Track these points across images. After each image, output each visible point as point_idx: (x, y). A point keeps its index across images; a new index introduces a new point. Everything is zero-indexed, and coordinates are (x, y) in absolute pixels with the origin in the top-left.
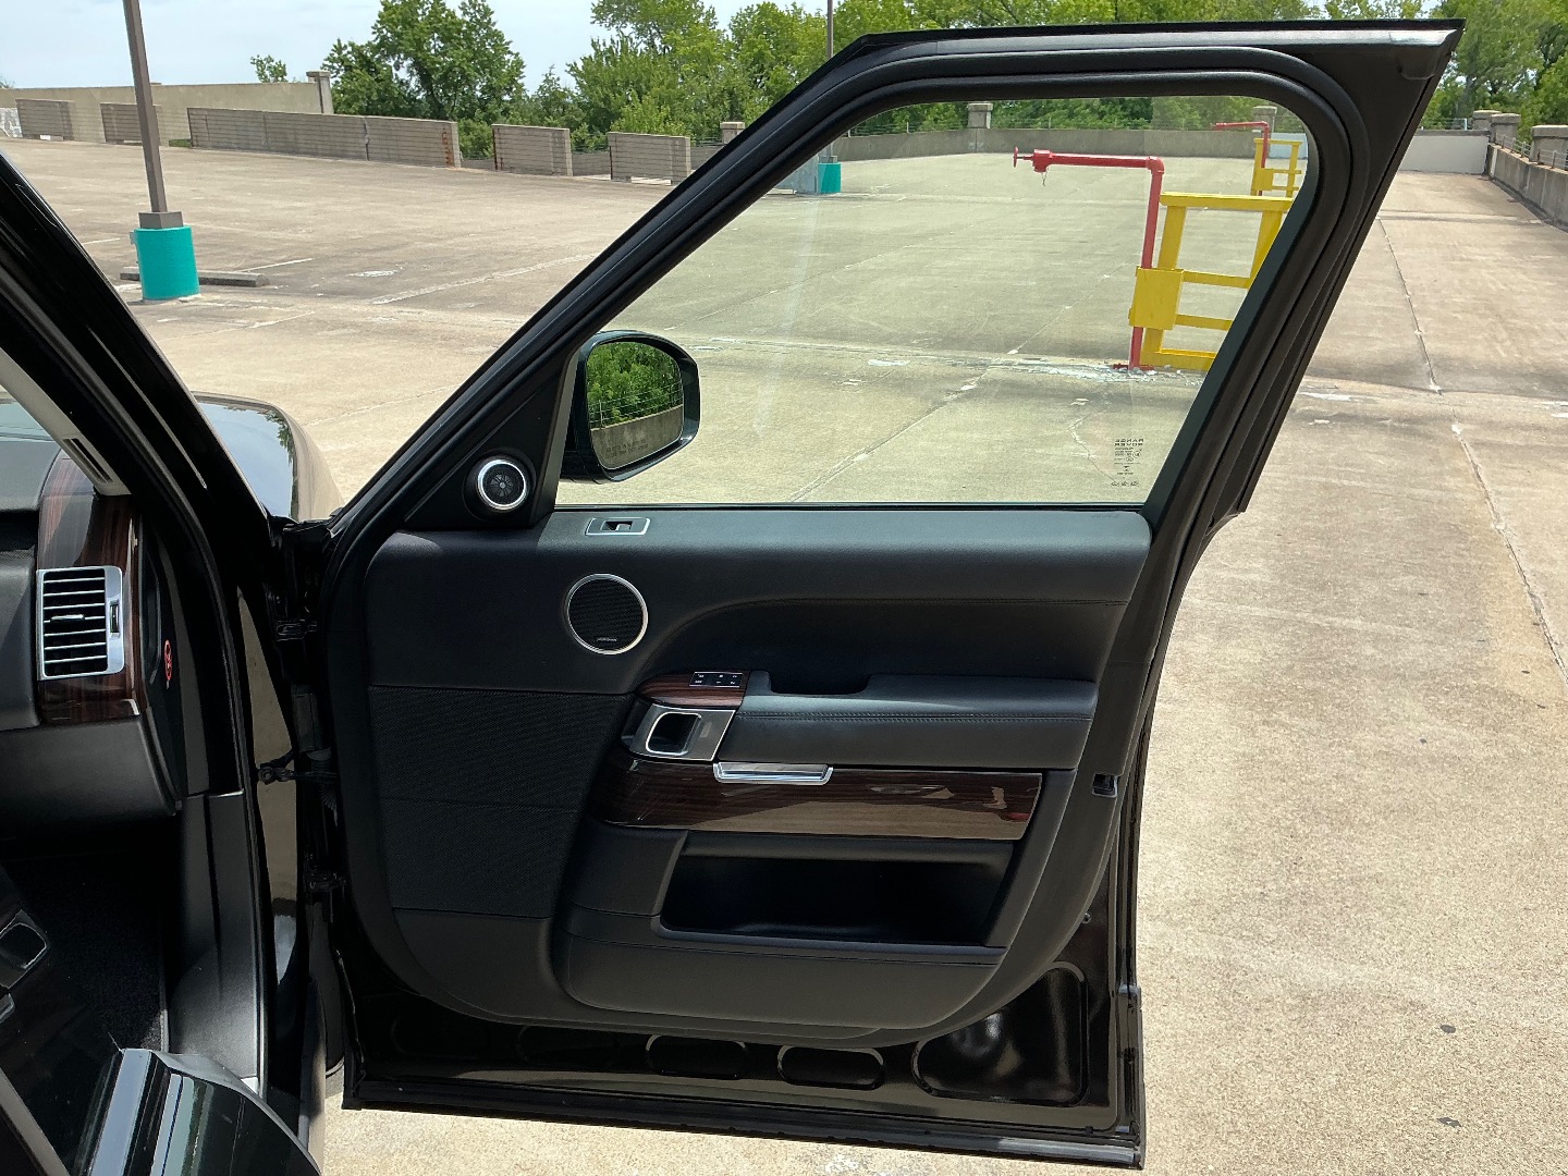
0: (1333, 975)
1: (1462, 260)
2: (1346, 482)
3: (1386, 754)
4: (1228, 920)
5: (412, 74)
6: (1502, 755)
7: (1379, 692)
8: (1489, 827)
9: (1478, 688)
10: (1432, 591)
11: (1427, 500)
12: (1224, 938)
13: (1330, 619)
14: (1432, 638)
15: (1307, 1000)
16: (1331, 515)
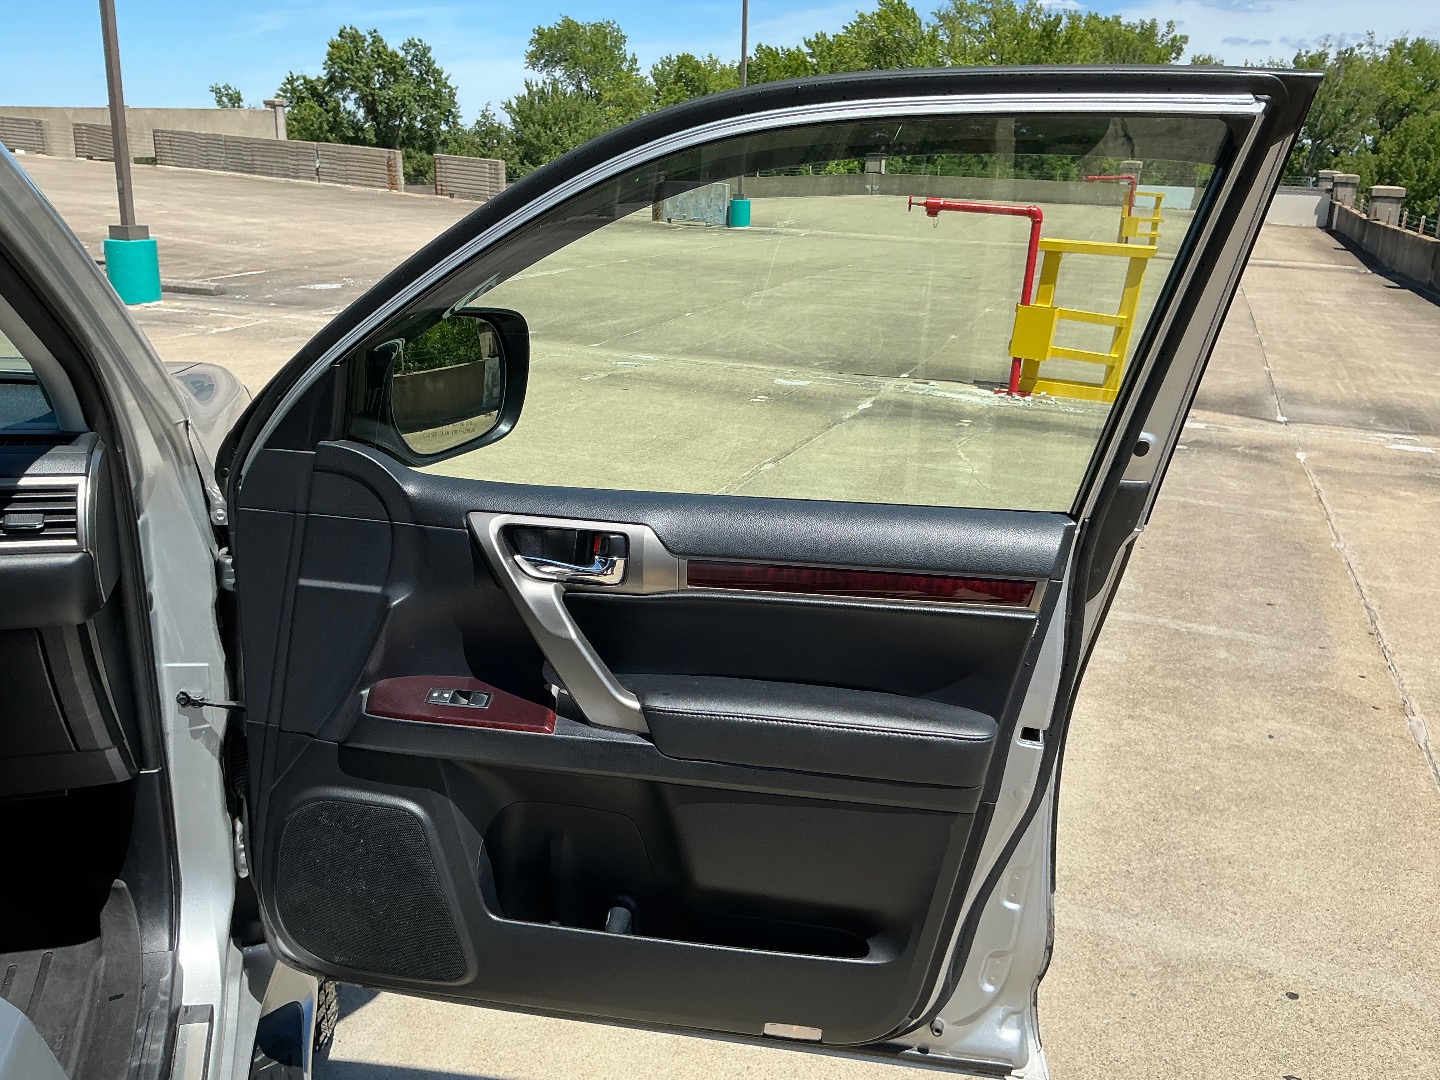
0: (1189, 945)
1: (1307, 303)
2: (1201, 502)
3: (1237, 748)
4: (1097, 894)
5: (359, 107)
6: (1340, 750)
7: (1232, 692)
8: (1330, 815)
9: (1319, 690)
10: (1280, 601)
11: (1276, 520)
12: (1094, 911)
13: (1188, 625)
14: (1279, 644)
15: (1168, 967)
16: (1189, 531)
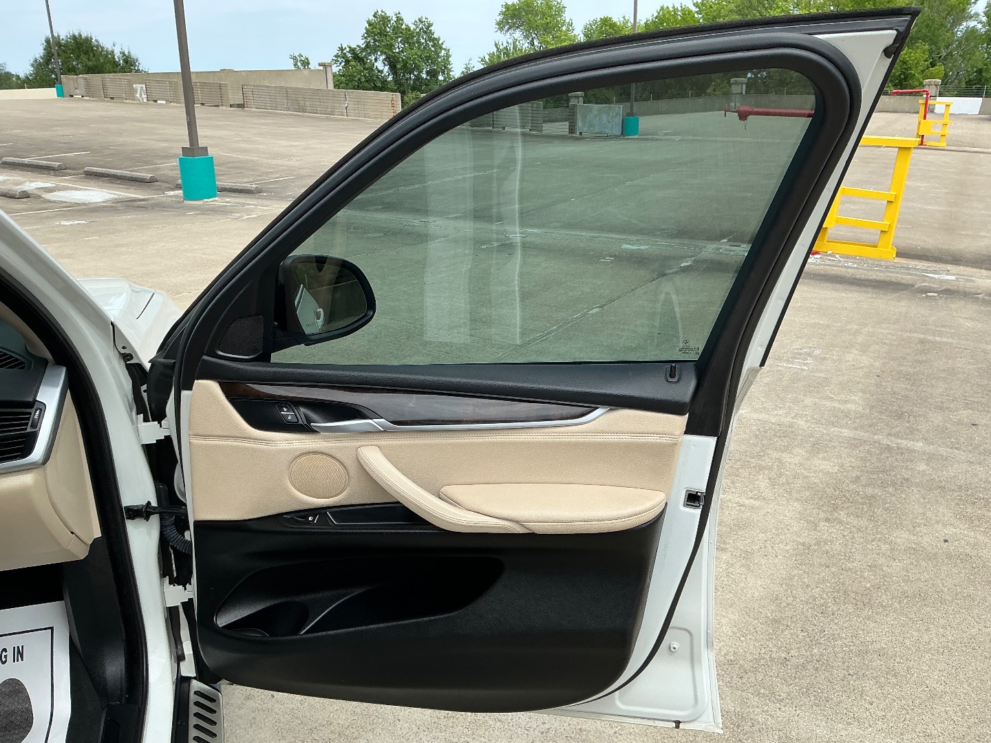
2: (938, 339)
3: (913, 550)
5: (385, 65)
14: (973, 459)
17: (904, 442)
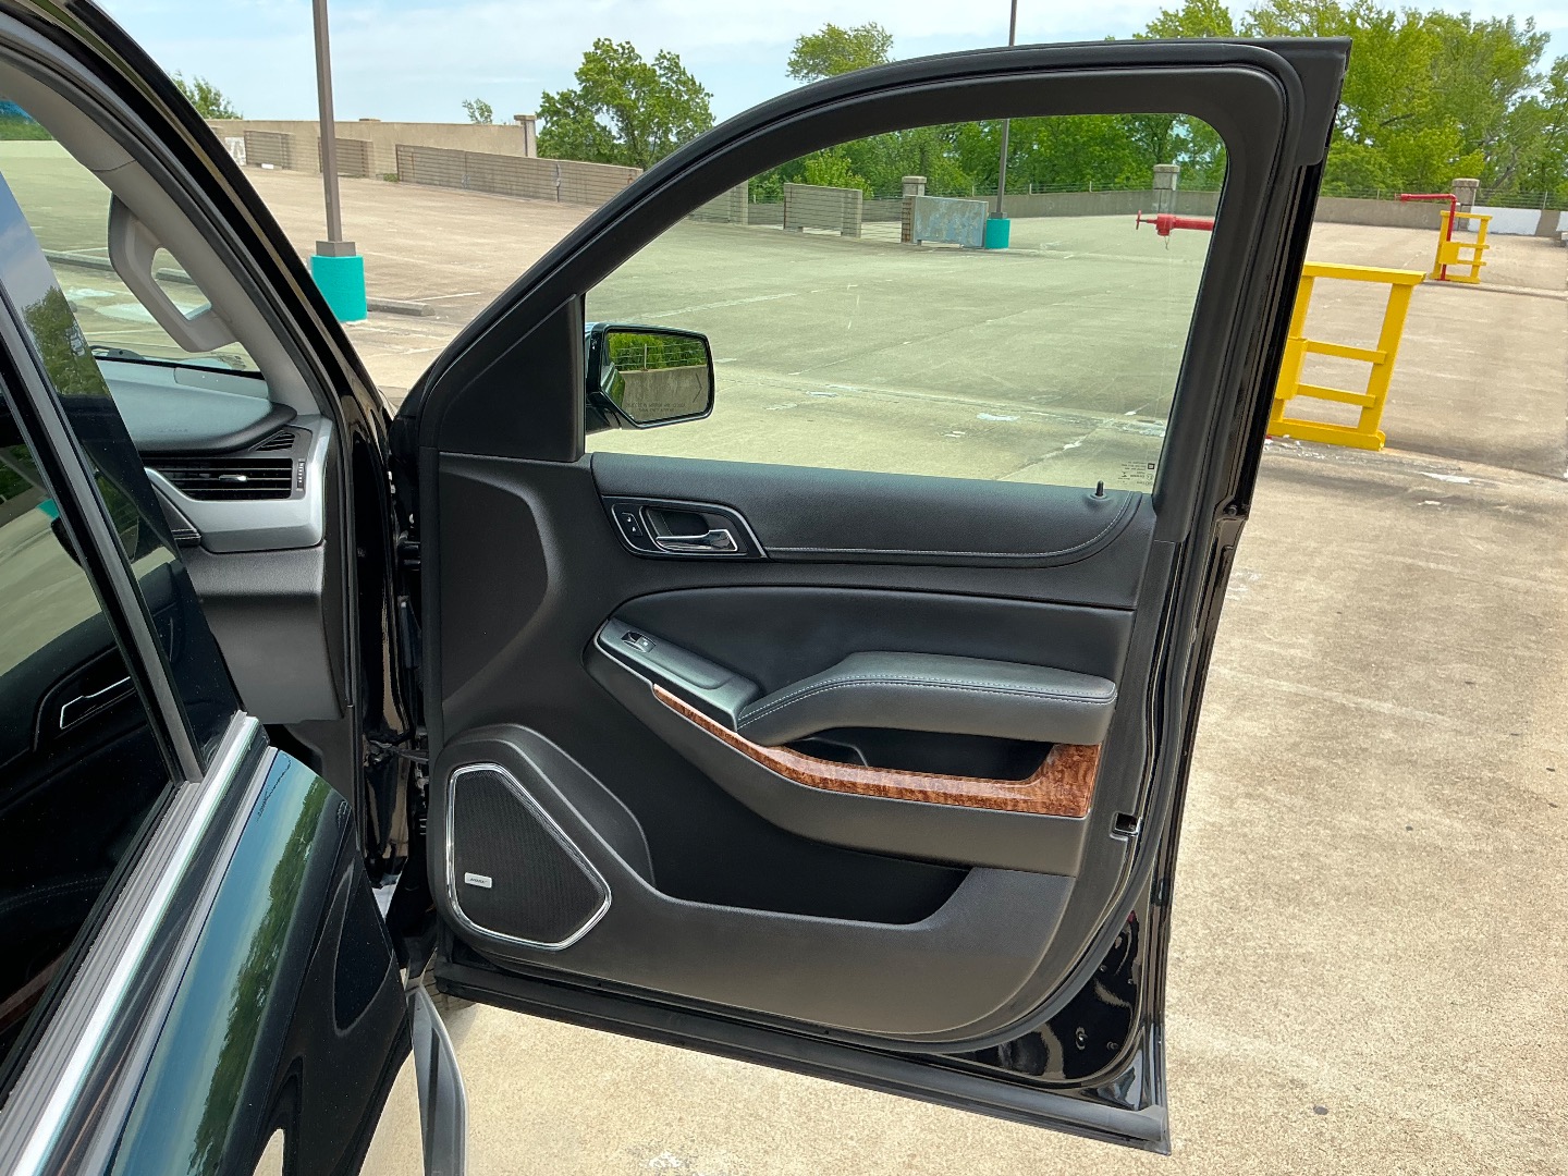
0: (1220, 1044)
2: (1432, 565)
3: (1364, 838)
5: (613, 120)
8: (1447, 919)
9: (1490, 781)
10: (1483, 679)
14: (1461, 727)
17: (1367, 702)
